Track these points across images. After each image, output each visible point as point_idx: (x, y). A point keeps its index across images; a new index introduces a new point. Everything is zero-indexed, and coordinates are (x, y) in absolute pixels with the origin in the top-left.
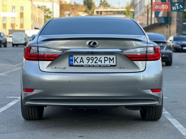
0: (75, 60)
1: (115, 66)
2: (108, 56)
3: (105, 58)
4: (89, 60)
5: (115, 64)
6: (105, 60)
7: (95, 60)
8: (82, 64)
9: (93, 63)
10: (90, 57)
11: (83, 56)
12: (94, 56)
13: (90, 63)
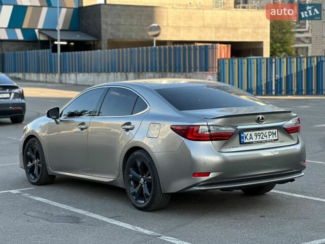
0: (246, 137)
1: (277, 140)
2: (271, 131)
3: (269, 132)
4: (257, 136)
5: (277, 138)
6: (269, 135)
7: (261, 136)
8: (251, 140)
9: (261, 140)
10: (257, 132)
11: (252, 133)
12: (260, 132)
13: (257, 140)
